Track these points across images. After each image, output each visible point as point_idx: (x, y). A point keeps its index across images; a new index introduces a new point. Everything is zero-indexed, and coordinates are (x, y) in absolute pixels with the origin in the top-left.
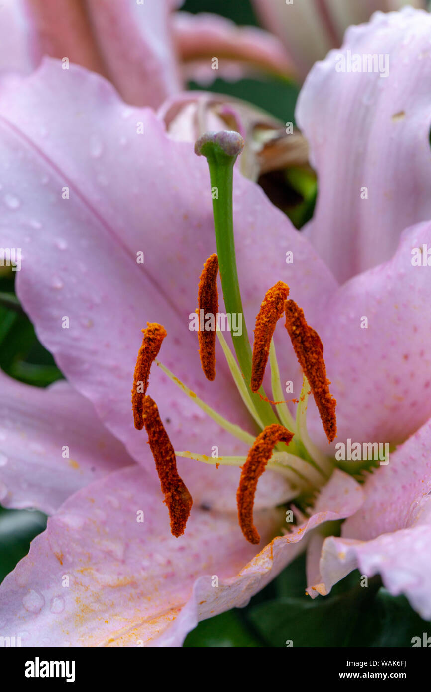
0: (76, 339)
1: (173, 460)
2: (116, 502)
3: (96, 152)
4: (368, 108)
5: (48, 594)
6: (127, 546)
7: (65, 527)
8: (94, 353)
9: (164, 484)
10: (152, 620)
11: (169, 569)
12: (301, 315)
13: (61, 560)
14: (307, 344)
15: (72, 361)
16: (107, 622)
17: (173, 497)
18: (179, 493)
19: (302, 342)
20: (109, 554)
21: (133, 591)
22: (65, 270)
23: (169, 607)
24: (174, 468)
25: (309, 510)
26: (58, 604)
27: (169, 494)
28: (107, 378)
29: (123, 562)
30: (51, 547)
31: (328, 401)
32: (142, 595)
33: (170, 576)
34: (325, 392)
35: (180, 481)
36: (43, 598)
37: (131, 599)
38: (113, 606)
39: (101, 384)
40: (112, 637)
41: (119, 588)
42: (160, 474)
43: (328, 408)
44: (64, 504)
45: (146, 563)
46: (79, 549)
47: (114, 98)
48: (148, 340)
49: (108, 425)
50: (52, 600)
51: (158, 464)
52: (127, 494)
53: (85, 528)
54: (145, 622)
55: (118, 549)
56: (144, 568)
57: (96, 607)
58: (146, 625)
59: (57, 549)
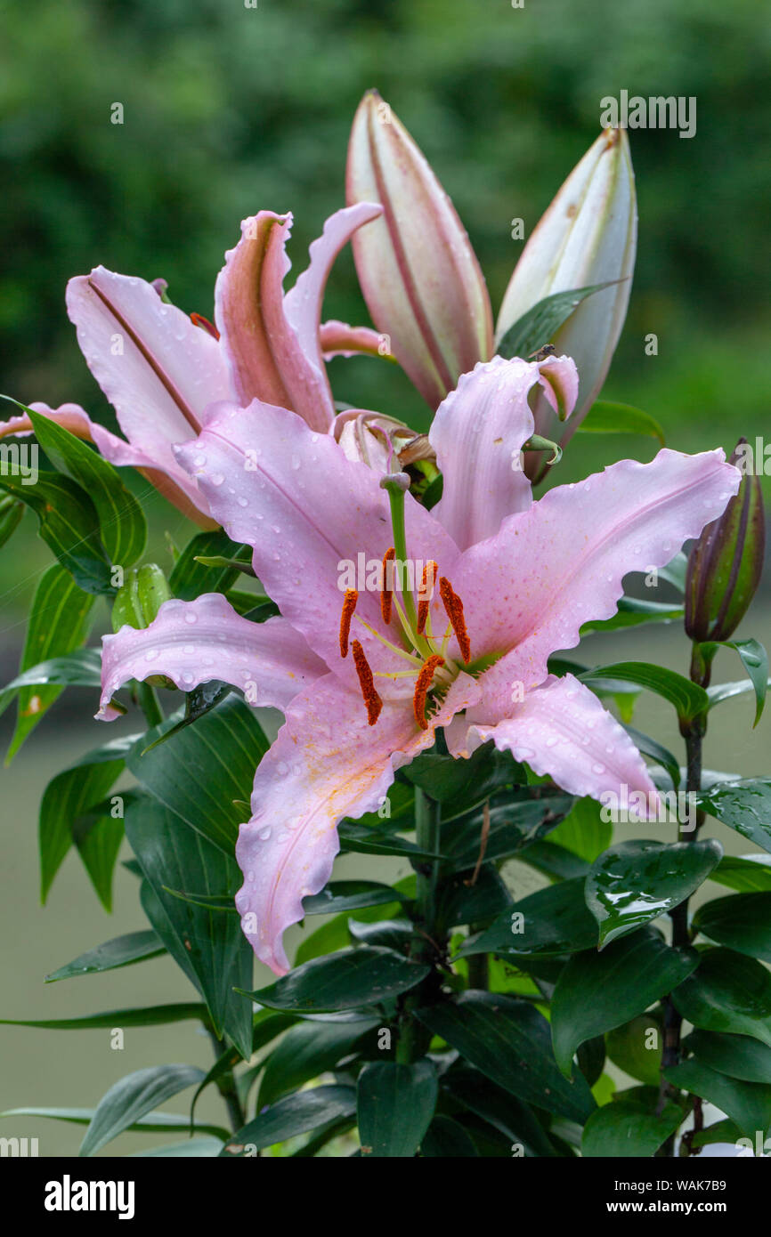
0: (291, 594)
1: (371, 680)
2: (321, 699)
3: (297, 466)
4: (477, 434)
5: (291, 763)
6: (331, 728)
7: (295, 718)
8: (302, 602)
9: (365, 694)
10: (356, 776)
11: (359, 742)
12: (450, 587)
13: (295, 740)
14: (454, 605)
15: (289, 608)
16: (328, 779)
17: (371, 702)
18: (375, 700)
19: (451, 604)
20: (322, 734)
21: (340, 758)
22: (281, 547)
23: (364, 768)
24: (372, 684)
25: (444, 698)
26: (297, 770)
27: (369, 700)
28: (313, 618)
29: (331, 739)
30: (289, 733)
31: (466, 639)
32: (345, 760)
33: (360, 746)
34: (464, 634)
35: (375, 692)
36: (287, 765)
37: (340, 763)
38: (330, 768)
39: (308, 622)
40: (335, 789)
41: (331, 757)
42: (363, 689)
43: (465, 644)
44: (291, 703)
45: (344, 739)
46: (305, 733)
47: (306, 428)
48: (349, 601)
49: (313, 649)
50: (293, 768)
51: (362, 682)
52: (327, 693)
53: (306, 718)
54: (353, 778)
55: (326, 730)
56: (344, 742)
57: (320, 770)
58: (354, 781)
59: (292, 734)
